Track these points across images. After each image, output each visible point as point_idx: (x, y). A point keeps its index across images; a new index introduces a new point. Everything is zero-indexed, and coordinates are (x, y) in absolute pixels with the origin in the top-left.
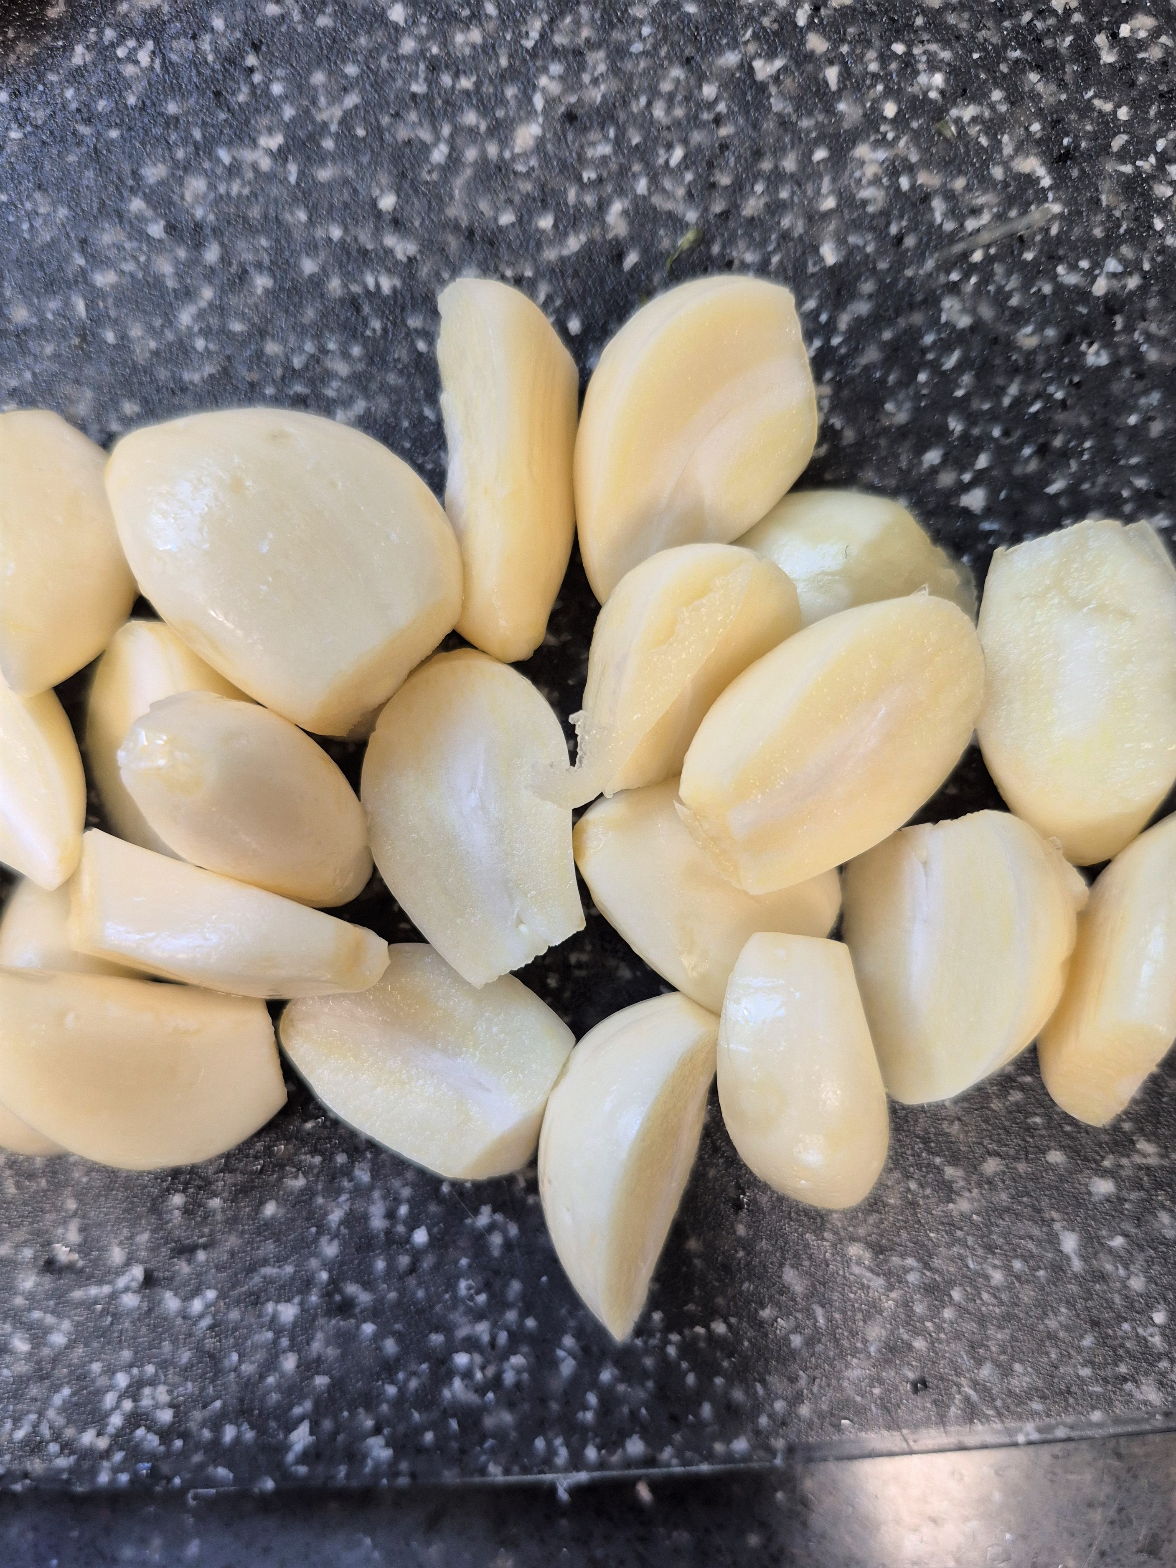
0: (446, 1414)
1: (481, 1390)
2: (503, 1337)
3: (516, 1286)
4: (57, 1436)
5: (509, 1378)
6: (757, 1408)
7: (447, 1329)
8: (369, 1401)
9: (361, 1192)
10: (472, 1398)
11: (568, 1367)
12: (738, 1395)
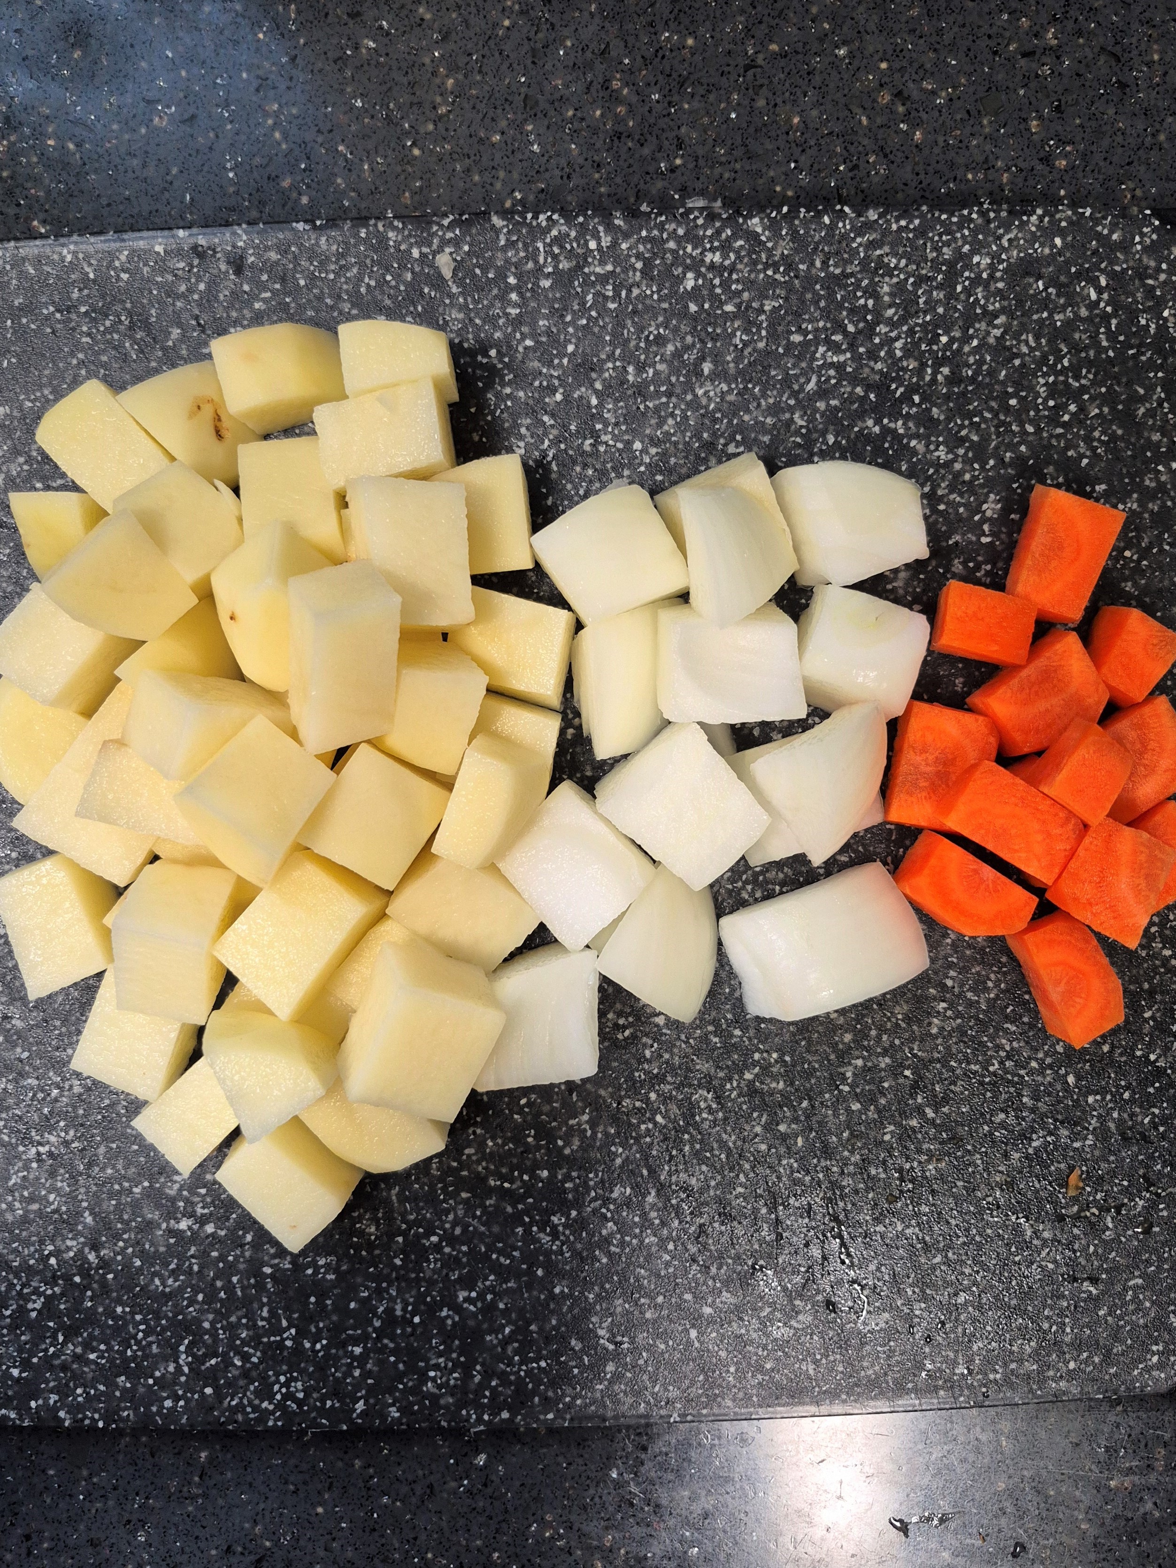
0: (424, 1398)
1: (440, 1387)
2: (450, 1364)
3: (457, 1342)
4: (250, 1403)
5: (452, 1382)
6: (559, 1399)
7: (427, 1360)
8: (391, 1390)
9: (392, 1299)
10: (436, 1391)
11: (478, 1379)
12: (550, 1394)
